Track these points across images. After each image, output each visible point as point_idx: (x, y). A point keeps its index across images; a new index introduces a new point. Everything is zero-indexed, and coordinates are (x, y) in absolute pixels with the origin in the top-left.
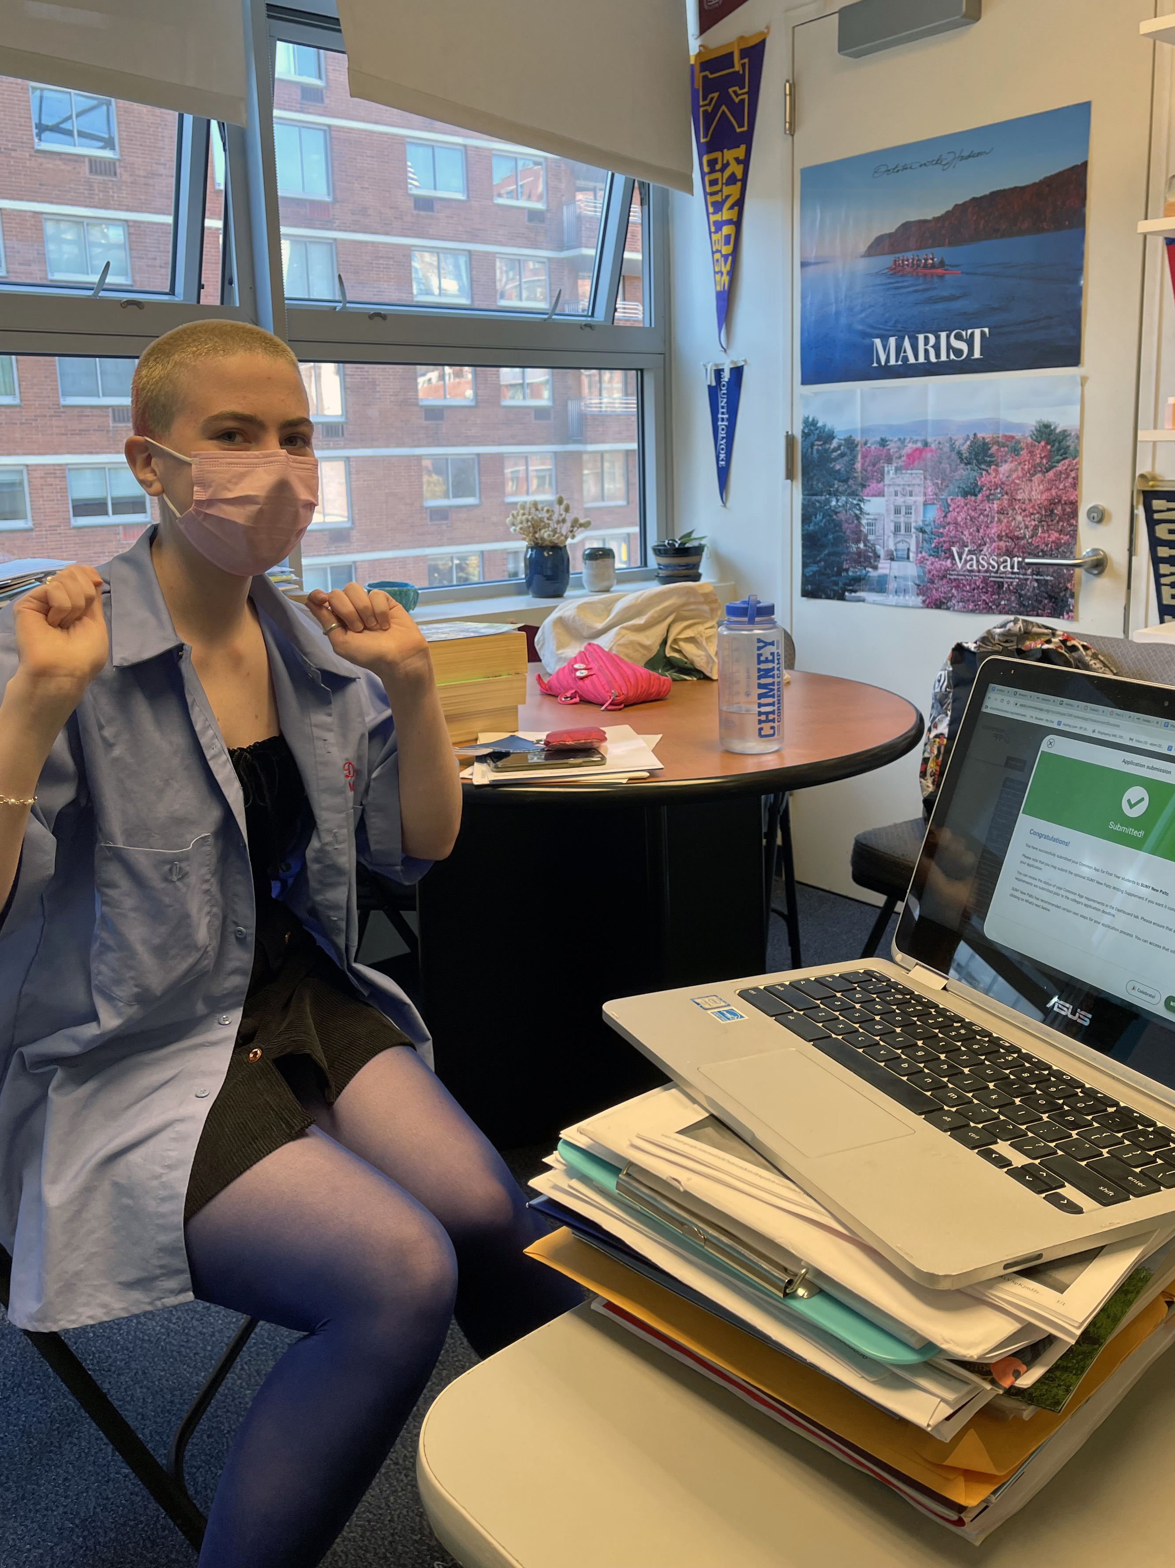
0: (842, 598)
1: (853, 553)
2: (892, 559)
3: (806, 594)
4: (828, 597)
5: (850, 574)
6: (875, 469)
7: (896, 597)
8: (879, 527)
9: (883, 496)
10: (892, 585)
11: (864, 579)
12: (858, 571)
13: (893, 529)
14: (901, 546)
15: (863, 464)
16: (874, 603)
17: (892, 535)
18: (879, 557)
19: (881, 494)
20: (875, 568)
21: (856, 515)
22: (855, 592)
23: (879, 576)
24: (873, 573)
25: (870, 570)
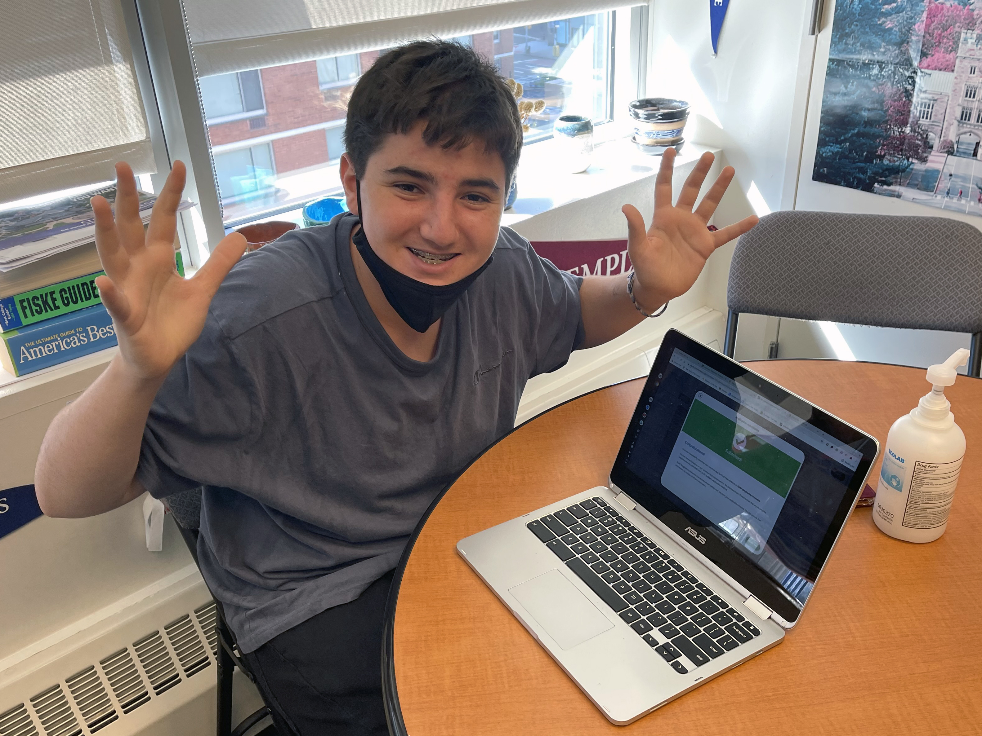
0: (868, 188)
1: (894, 138)
2: (950, 153)
3: (818, 176)
4: (849, 185)
5: (886, 162)
6: (945, 34)
7: (946, 199)
8: (938, 109)
9: (953, 71)
10: (944, 184)
11: (904, 171)
12: (898, 161)
13: (959, 115)
14: (965, 138)
15: (928, 26)
16: (914, 200)
17: (956, 123)
18: (931, 147)
19: (949, 68)
20: (924, 160)
21: (906, 91)
22: (889, 184)
23: (926, 171)
24: (917, 165)
25: (915, 161)
